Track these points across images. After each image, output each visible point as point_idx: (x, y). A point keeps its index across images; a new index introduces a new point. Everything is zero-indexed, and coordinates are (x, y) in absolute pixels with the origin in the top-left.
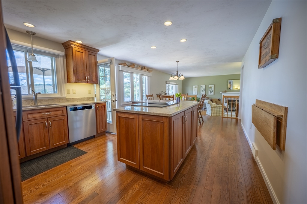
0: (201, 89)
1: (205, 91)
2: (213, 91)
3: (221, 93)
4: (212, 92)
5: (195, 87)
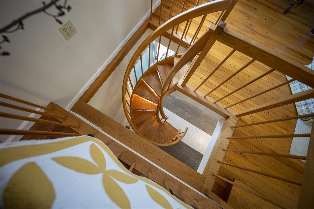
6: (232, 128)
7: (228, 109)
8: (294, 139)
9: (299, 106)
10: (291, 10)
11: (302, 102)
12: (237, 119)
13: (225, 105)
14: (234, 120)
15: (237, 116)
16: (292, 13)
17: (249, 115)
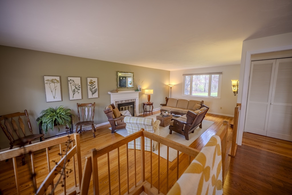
0: (71, 88)
1: (80, 91)
2: (96, 90)
3: (109, 93)
4: (95, 92)
5: (52, 81)
6: (151, 187)
7: (137, 185)
8: (160, 155)
9: (147, 149)
10: (96, 135)
11: (145, 147)
12: (146, 181)
13: (133, 186)
14: (147, 183)
15: (144, 181)
16: (97, 135)
17: (145, 173)
